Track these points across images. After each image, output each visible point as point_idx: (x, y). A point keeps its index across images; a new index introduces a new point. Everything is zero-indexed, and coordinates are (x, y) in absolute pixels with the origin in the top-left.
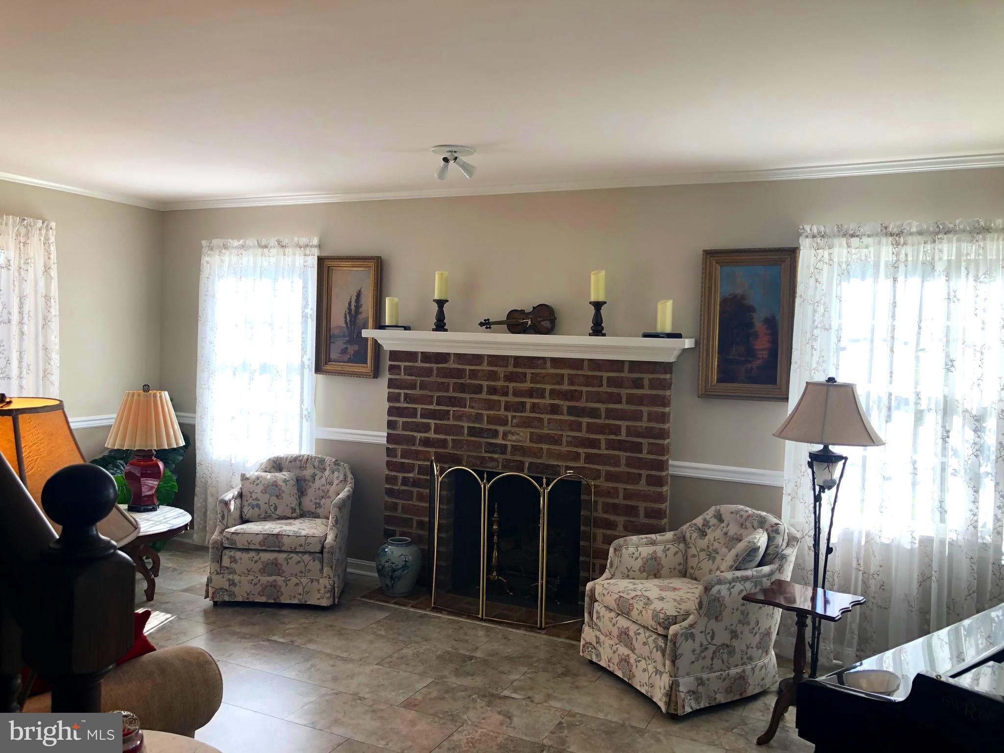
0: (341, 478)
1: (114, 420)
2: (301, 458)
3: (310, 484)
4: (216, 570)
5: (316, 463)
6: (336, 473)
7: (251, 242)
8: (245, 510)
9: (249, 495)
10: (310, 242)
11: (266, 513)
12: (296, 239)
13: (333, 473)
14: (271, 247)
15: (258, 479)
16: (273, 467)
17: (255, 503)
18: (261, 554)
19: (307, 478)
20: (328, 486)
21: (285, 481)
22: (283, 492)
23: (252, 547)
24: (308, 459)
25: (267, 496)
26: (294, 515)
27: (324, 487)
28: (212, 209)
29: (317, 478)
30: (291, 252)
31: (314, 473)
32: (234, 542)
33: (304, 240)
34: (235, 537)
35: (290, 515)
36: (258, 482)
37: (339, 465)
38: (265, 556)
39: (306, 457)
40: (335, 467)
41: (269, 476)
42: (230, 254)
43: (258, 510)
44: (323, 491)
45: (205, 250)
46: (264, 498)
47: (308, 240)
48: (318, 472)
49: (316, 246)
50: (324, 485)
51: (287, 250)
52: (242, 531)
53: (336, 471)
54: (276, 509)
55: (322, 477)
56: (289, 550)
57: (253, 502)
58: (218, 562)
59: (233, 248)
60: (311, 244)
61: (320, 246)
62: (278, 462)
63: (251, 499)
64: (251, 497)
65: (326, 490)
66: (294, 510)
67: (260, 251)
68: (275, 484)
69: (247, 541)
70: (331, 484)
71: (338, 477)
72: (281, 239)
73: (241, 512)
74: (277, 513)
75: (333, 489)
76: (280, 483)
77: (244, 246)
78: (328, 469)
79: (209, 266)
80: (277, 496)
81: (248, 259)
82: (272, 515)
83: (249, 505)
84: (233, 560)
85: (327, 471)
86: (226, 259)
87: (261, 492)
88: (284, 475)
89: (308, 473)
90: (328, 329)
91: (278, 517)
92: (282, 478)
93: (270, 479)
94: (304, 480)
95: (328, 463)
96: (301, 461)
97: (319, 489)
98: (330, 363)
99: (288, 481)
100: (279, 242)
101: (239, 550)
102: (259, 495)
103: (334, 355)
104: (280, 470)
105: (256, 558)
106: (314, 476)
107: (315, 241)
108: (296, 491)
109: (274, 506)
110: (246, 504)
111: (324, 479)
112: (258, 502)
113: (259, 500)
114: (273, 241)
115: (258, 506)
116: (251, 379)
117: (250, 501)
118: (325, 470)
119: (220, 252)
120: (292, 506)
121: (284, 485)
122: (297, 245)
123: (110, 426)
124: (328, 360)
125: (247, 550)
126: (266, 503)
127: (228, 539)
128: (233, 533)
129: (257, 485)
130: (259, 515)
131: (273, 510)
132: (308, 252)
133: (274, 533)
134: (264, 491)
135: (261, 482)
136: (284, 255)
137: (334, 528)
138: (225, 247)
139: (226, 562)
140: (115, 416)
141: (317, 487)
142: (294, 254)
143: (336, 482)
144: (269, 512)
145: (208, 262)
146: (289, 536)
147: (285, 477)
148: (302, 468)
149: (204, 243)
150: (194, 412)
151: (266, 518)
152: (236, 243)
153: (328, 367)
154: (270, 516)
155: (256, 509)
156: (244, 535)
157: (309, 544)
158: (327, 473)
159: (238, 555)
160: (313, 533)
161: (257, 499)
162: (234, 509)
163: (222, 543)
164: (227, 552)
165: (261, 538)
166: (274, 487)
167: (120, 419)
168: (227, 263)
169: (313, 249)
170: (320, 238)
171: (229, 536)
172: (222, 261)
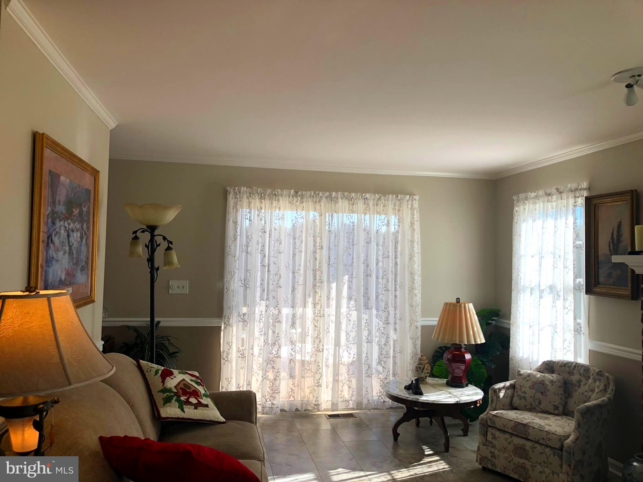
0: (602, 387)
1: (437, 322)
2: (570, 364)
3: (577, 388)
4: (482, 442)
5: (582, 371)
6: (597, 383)
7: (541, 192)
8: (515, 399)
9: (519, 388)
10: (578, 186)
11: (531, 405)
12: (569, 186)
13: (595, 382)
14: (553, 195)
15: (529, 376)
16: (546, 369)
17: (523, 395)
18: (514, 438)
19: (574, 382)
20: (590, 393)
21: (552, 382)
22: (548, 390)
23: (506, 430)
24: (575, 367)
25: (534, 391)
26: (556, 412)
27: (587, 394)
28: (521, 173)
29: (582, 383)
30: (565, 197)
31: (580, 379)
32: (493, 422)
33: (574, 186)
34: (495, 419)
35: (552, 411)
36: (528, 378)
37: (601, 375)
38: (517, 441)
39: (574, 364)
40: (597, 377)
41: (539, 375)
42: (529, 203)
43: (524, 401)
44: (586, 396)
45: (515, 202)
46: (530, 393)
47: (577, 185)
48: (583, 379)
49: (585, 189)
50: (586, 391)
51: (563, 195)
52: (501, 415)
53: (598, 380)
54: (540, 403)
55: (586, 384)
56: (534, 440)
57: (521, 394)
58: (484, 435)
59: (531, 198)
60: (580, 187)
61: (589, 189)
62: (550, 365)
63: (520, 391)
64: (521, 390)
65: (588, 396)
66: (556, 408)
67: (546, 198)
68: (542, 383)
69: (503, 424)
70: (593, 391)
71: (598, 387)
72: (559, 187)
73: (512, 400)
74: (541, 406)
75: (594, 396)
76: (547, 383)
77: (537, 197)
78: (591, 377)
79: (517, 214)
80: (542, 393)
81: (540, 205)
82: (537, 408)
83: (518, 396)
84: (494, 437)
85: (591, 379)
86: (527, 207)
87: (529, 387)
88: (552, 376)
89: (575, 378)
90: (597, 257)
91: (541, 410)
92: (549, 379)
93: (539, 377)
94: (572, 384)
95: (592, 372)
96: (570, 367)
97: (583, 394)
98: (599, 286)
99: (555, 382)
100: (557, 190)
101: (499, 430)
102: (527, 390)
103: (601, 279)
104: (553, 372)
105: (510, 440)
106: (580, 381)
107: (585, 185)
108: (562, 392)
109: (538, 401)
110: (515, 394)
111: (587, 386)
112: (525, 395)
113: (526, 393)
114: (554, 190)
115: (525, 398)
116: (541, 297)
117: (520, 393)
118: (590, 378)
119: (523, 202)
120: (555, 403)
121: (550, 385)
122: (570, 190)
123: (435, 326)
124: (597, 283)
125: (504, 432)
126: (531, 397)
127: (490, 419)
128: (494, 415)
129: (527, 381)
130: (525, 406)
131: (537, 404)
132: (578, 195)
133: (523, 422)
134: (532, 387)
135: (530, 379)
136: (562, 199)
137: (576, 431)
138: (526, 199)
139: (489, 437)
140: (437, 319)
141: (581, 392)
142: (568, 198)
143: (597, 390)
144: (534, 405)
145: (517, 211)
146: (534, 428)
147: (552, 378)
148: (571, 373)
149: (515, 198)
150: (510, 320)
151: (531, 409)
152: (533, 195)
153: (597, 290)
154: (535, 408)
155: (522, 400)
156: (501, 419)
157: (549, 439)
158: (590, 381)
159: (497, 433)
160: (556, 431)
161: (525, 392)
162: (504, 396)
163: (487, 422)
164: (490, 429)
165: (512, 424)
166: (541, 385)
167: (441, 322)
168: (527, 210)
169: (582, 191)
170: (590, 182)
171: (491, 417)
172: (525, 209)
